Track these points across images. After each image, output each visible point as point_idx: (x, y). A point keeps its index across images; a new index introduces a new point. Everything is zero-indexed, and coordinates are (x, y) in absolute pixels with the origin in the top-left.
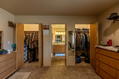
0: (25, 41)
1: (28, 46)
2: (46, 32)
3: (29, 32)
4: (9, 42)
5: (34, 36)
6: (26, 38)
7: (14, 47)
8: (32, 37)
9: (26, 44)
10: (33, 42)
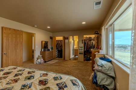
0: (57, 46)
1: (58, 49)
2: (66, 41)
3: (59, 41)
4: (50, 46)
5: (61, 43)
6: (57, 44)
7: (52, 49)
8: (60, 43)
9: (57, 47)
10: (61, 46)
